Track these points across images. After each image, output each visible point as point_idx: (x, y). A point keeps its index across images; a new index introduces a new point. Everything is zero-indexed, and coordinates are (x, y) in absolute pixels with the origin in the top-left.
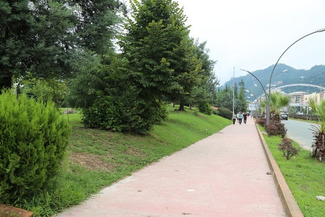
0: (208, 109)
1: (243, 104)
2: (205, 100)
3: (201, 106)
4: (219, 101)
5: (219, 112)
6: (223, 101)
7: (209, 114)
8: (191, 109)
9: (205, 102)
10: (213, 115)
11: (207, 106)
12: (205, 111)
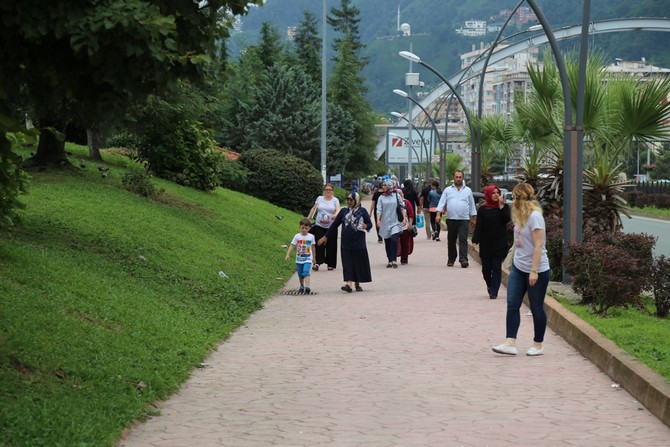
0: (195, 159)
1: (357, 132)
2: (179, 108)
3: (156, 140)
4: (235, 109)
5: (245, 173)
6: (260, 114)
7: (203, 184)
8: (97, 157)
9: (176, 118)
10: (221, 191)
11: (191, 140)
12: (179, 169)
